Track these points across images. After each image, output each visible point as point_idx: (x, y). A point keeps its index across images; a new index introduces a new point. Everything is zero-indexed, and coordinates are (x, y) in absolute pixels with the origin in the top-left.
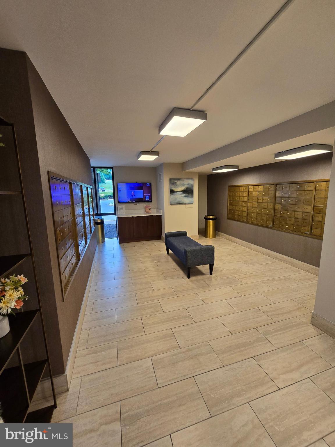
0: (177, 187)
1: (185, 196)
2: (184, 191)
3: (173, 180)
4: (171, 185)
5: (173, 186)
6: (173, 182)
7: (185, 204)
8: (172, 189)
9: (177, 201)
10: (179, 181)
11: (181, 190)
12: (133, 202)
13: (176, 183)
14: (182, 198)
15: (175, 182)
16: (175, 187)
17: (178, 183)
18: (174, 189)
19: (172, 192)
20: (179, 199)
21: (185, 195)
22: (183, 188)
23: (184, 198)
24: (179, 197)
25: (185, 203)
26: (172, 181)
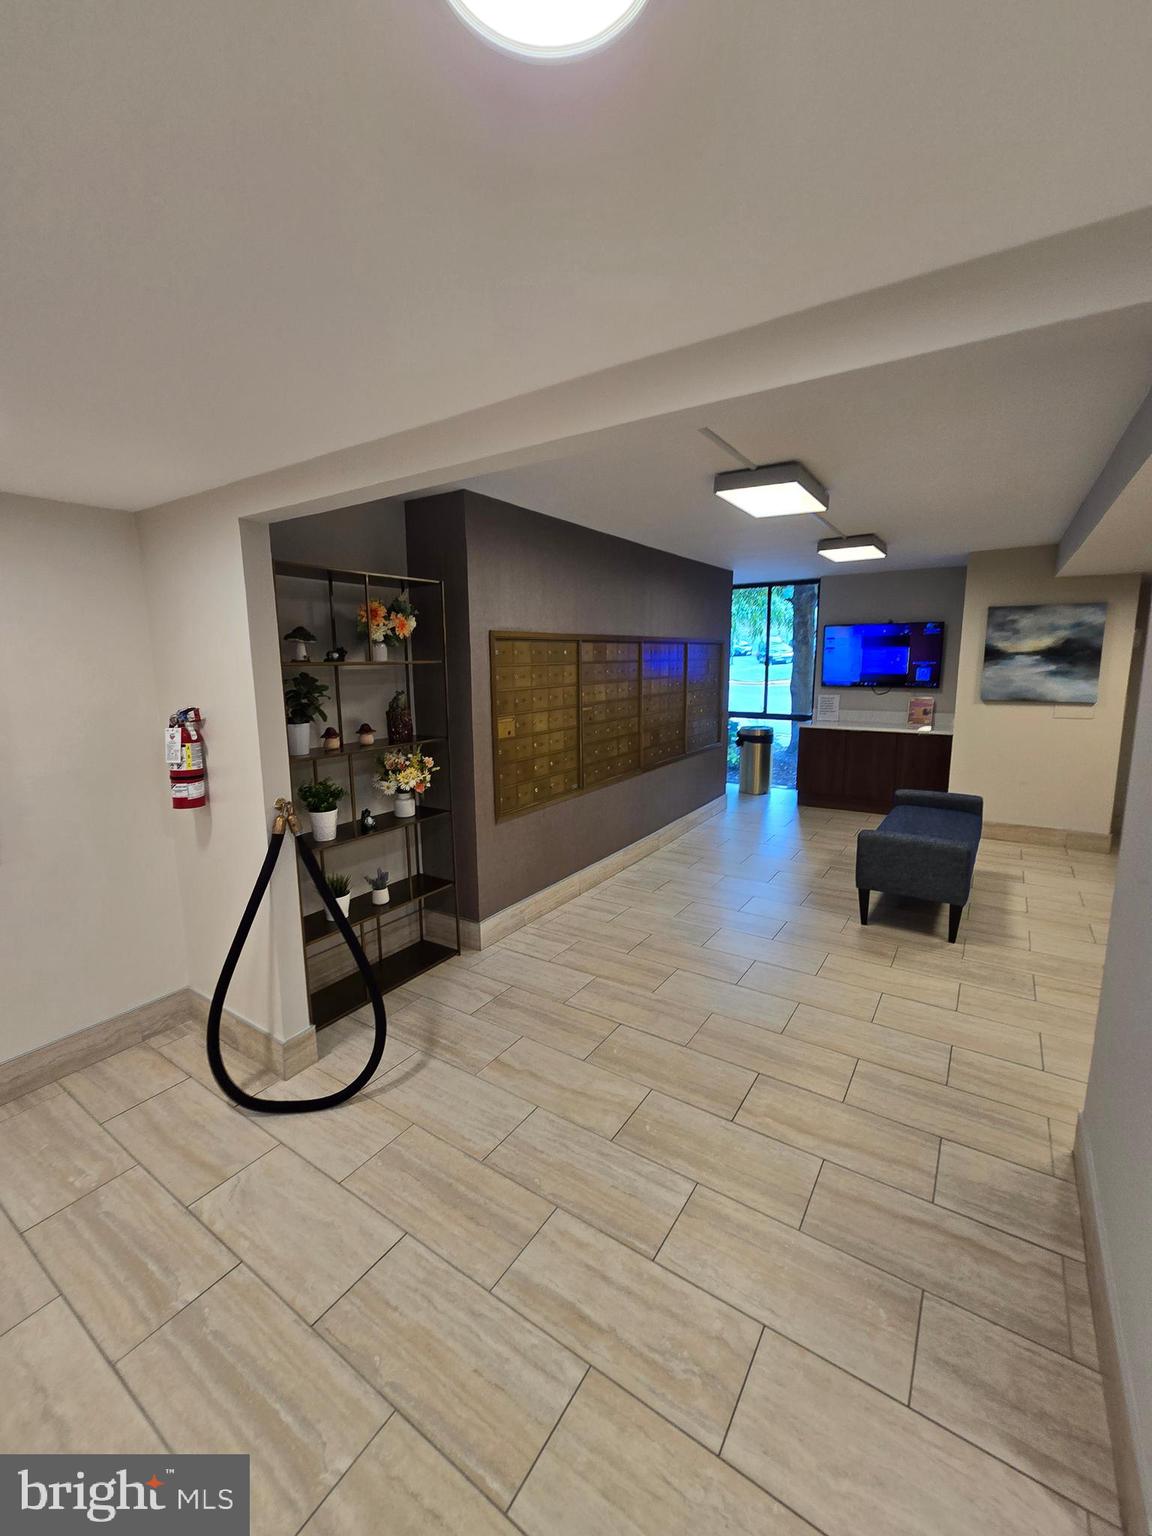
0: (1020, 639)
1: (1053, 674)
2: (1049, 655)
3: (999, 613)
4: (990, 631)
5: (997, 634)
6: (1000, 620)
7: (1053, 703)
8: (995, 644)
9: (1012, 688)
10: (1032, 615)
11: (1038, 649)
12: (868, 686)
13: (1014, 622)
14: (1037, 678)
15: (1011, 618)
16: (1007, 639)
17: (1025, 621)
18: (1002, 645)
19: (992, 655)
20: (1024, 684)
21: (1053, 667)
22: (1046, 642)
23: (1048, 678)
24: (1024, 674)
25: (1049, 698)
26: (999, 618)
